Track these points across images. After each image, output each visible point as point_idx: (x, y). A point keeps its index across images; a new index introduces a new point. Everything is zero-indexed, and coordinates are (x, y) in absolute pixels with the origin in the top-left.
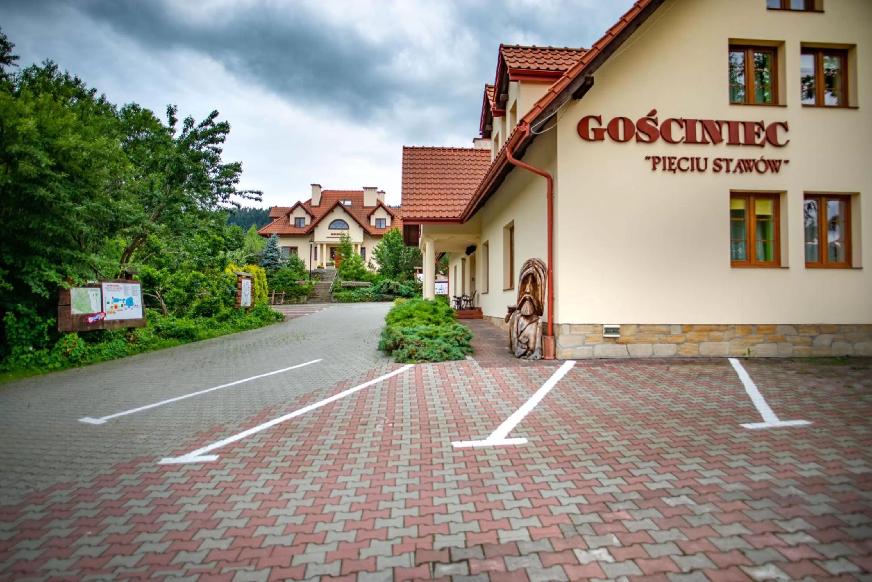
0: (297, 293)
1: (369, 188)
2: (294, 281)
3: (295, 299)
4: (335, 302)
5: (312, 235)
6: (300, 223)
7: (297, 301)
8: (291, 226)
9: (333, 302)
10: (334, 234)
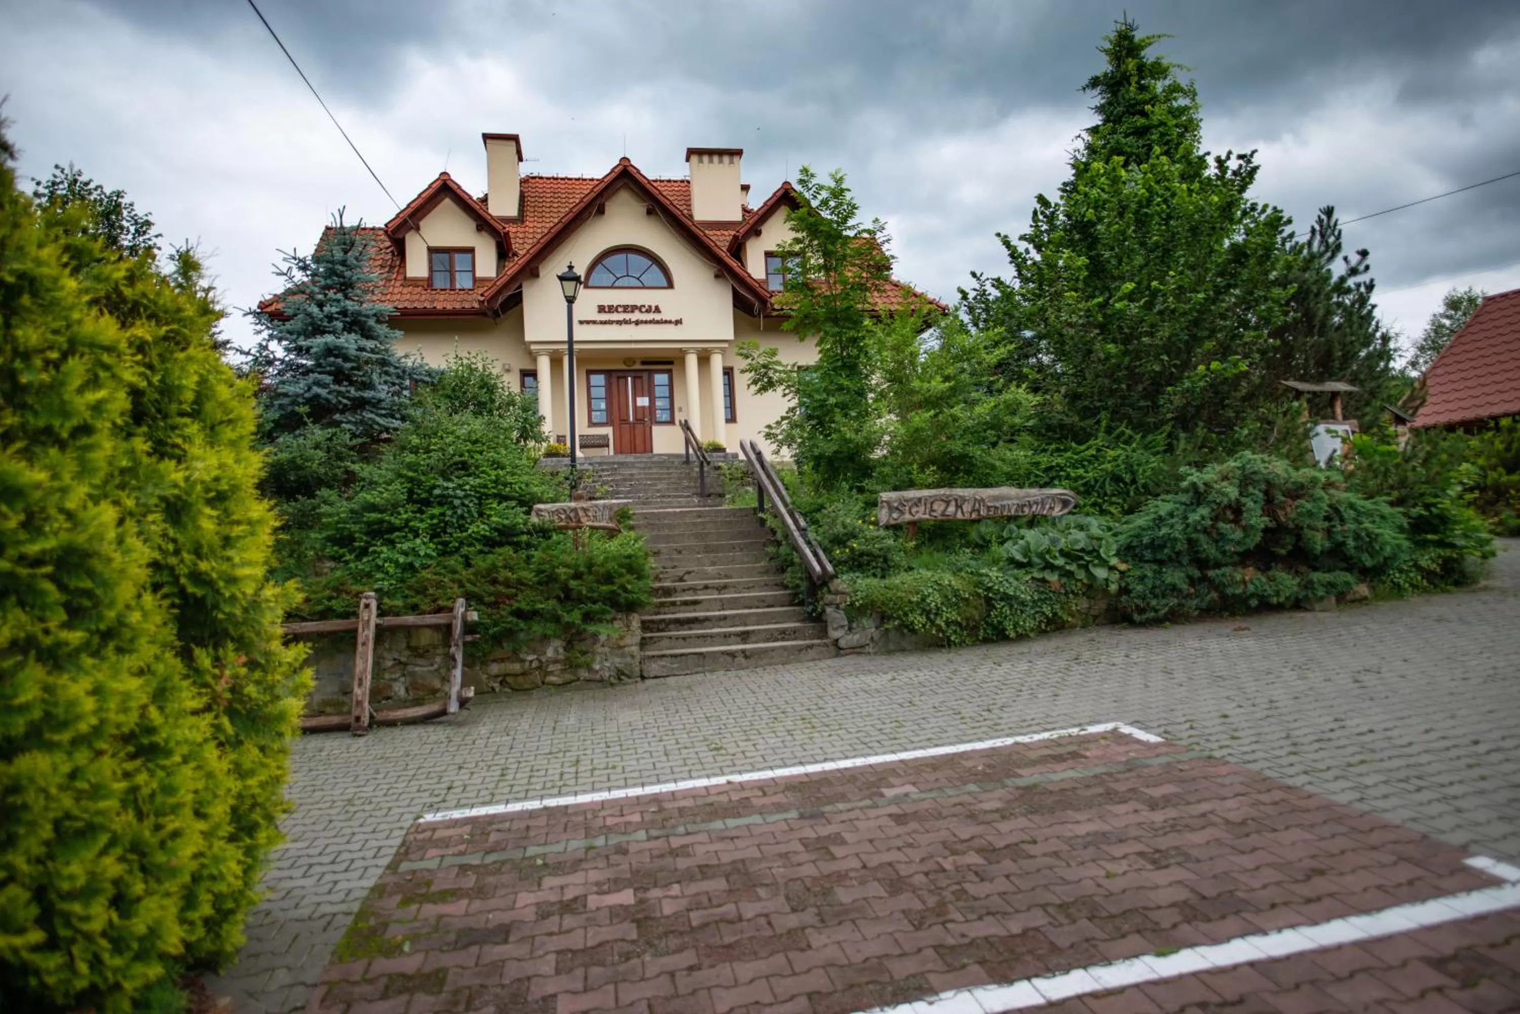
0: (568, 597)
1: (711, 152)
2: (527, 502)
3: (553, 650)
4: (857, 650)
5: (512, 312)
6: (451, 272)
7: (570, 665)
8: (415, 282)
9: (838, 649)
10: (611, 309)
